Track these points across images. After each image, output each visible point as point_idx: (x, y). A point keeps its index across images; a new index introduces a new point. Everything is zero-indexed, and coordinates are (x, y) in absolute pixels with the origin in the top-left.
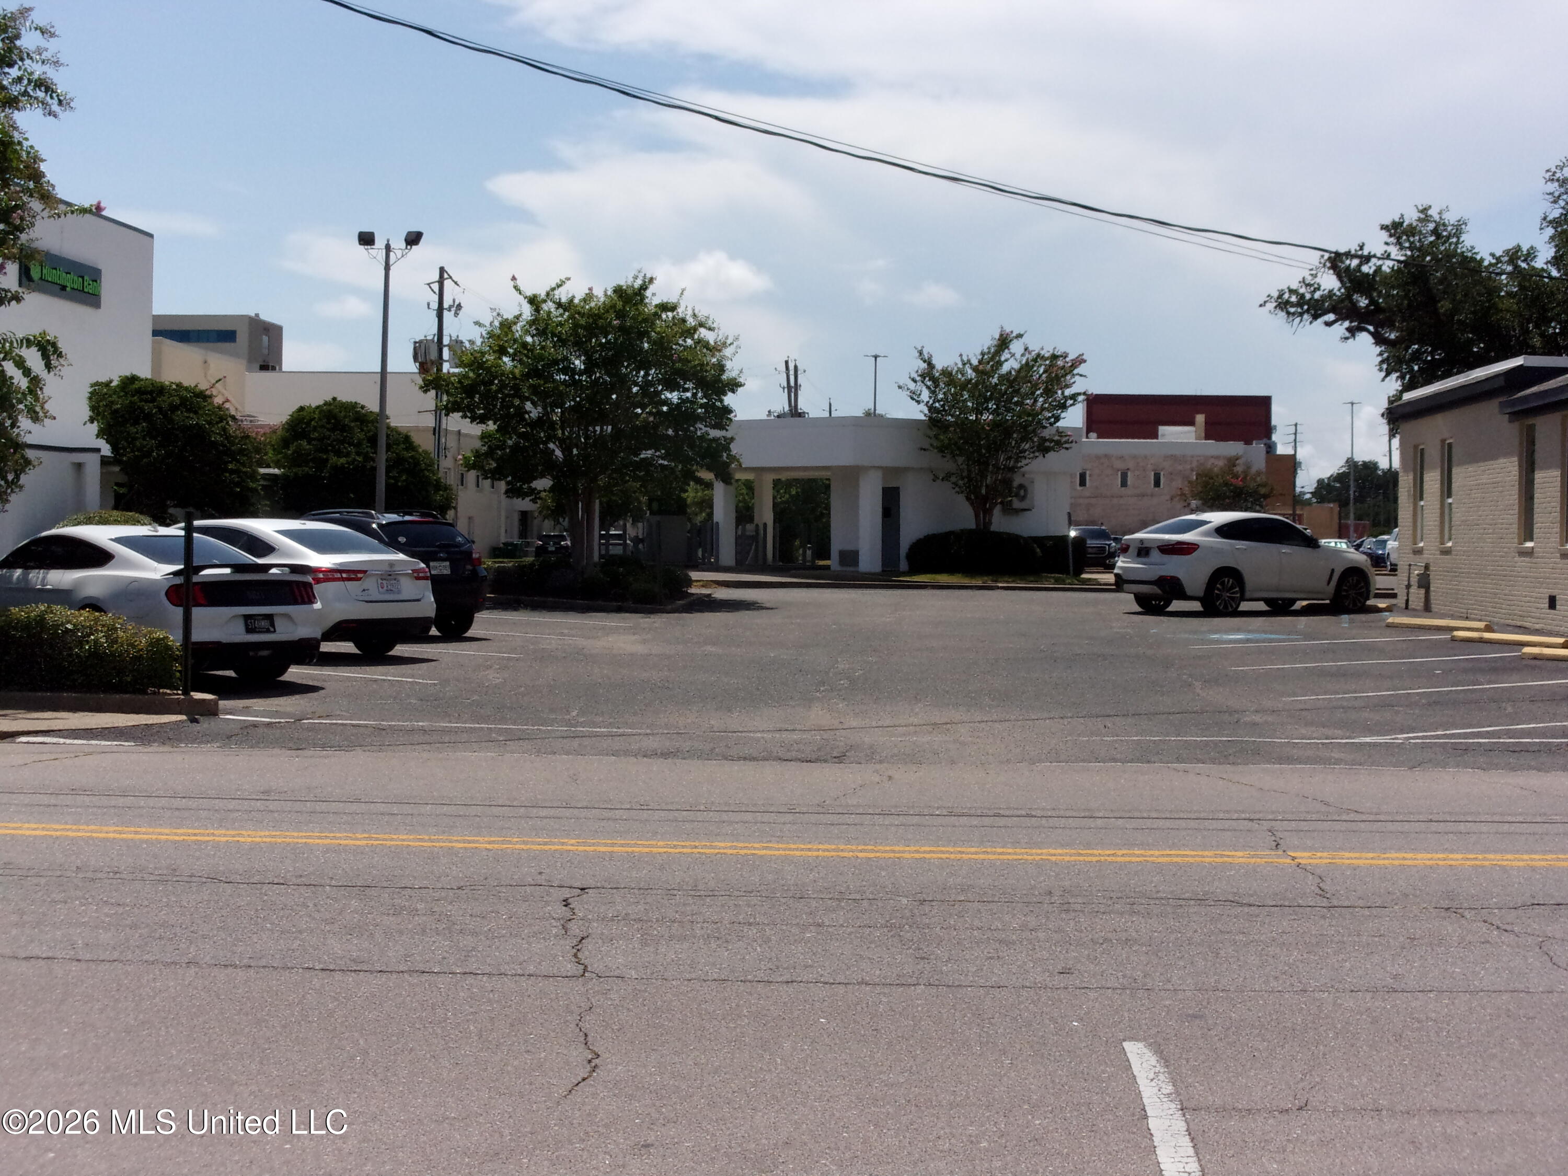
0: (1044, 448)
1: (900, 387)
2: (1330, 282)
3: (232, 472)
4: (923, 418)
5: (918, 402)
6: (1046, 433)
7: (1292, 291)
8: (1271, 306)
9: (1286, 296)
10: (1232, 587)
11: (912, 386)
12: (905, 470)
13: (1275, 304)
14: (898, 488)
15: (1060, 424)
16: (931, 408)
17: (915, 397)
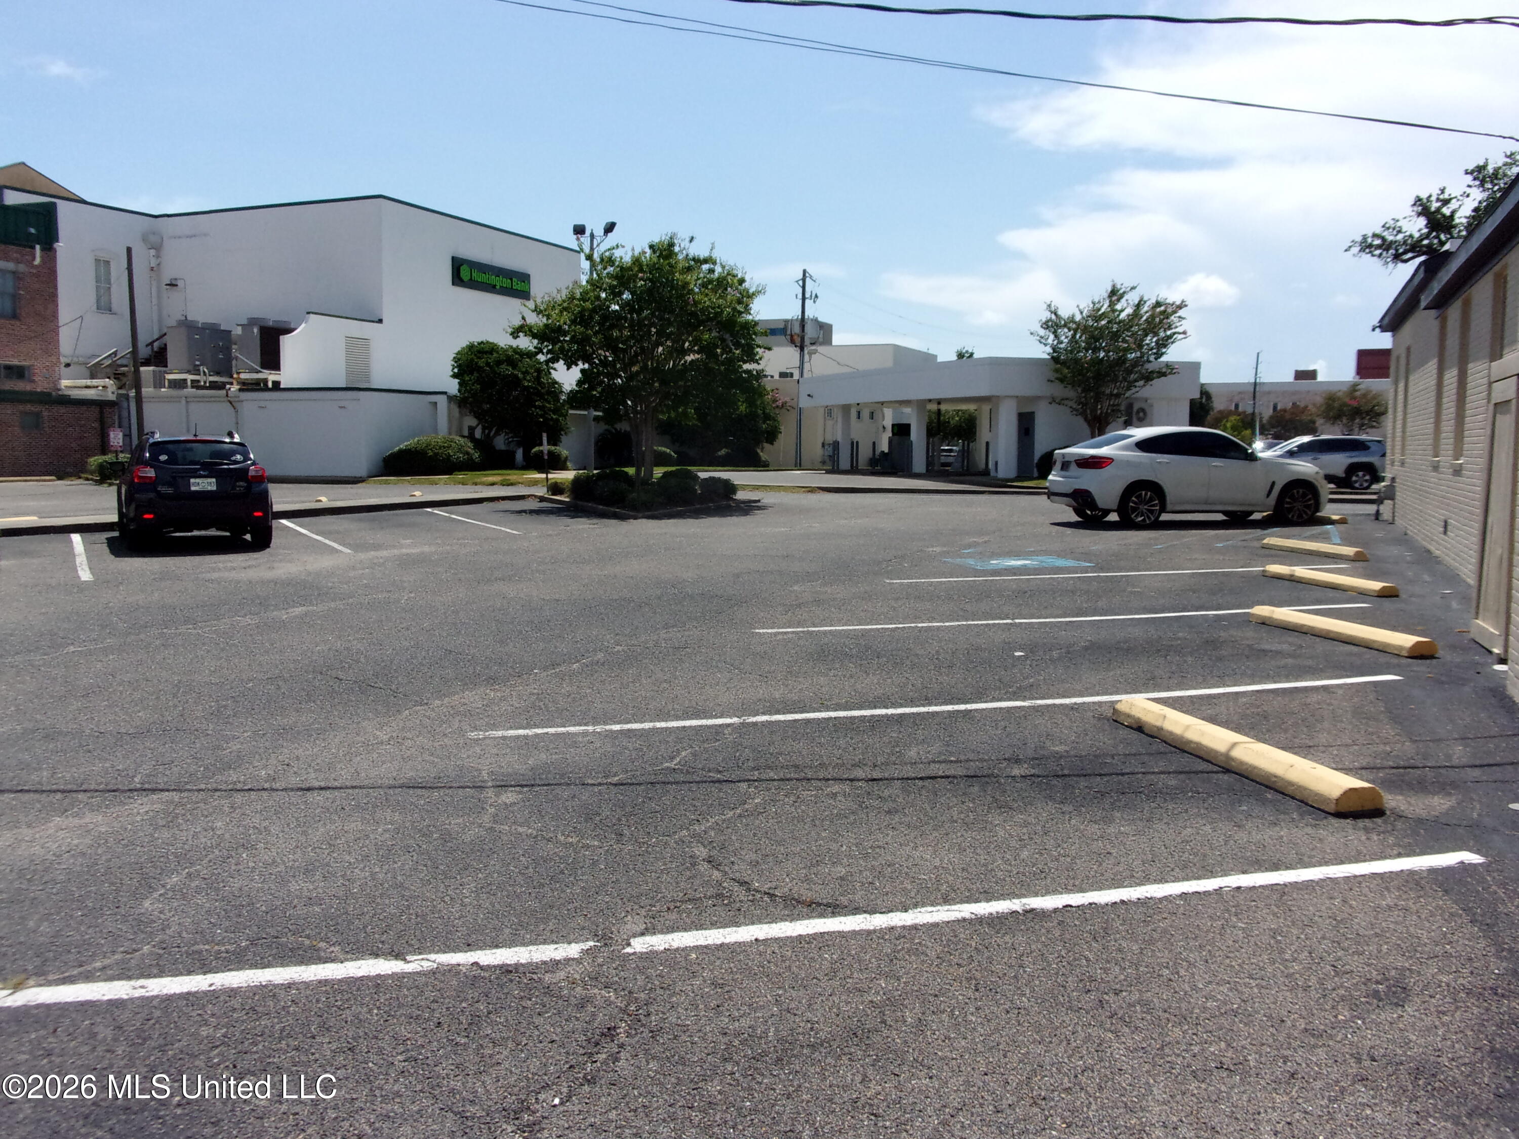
0: (1148, 377)
1: (1032, 334)
2: (1416, 226)
3: (539, 407)
4: (1048, 357)
5: (1045, 345)
6: (1150, 367)
7: (1375, 236)
8: (1356, 250)
9: (1369, 240)
10: (1151, 500)
11: (1042, 332)
12: (1035, 399)
13: (1359, 248)
14: (1033, 413)
15: (1164, 359)
16: (1054, 350)
17: (1042, 340)
